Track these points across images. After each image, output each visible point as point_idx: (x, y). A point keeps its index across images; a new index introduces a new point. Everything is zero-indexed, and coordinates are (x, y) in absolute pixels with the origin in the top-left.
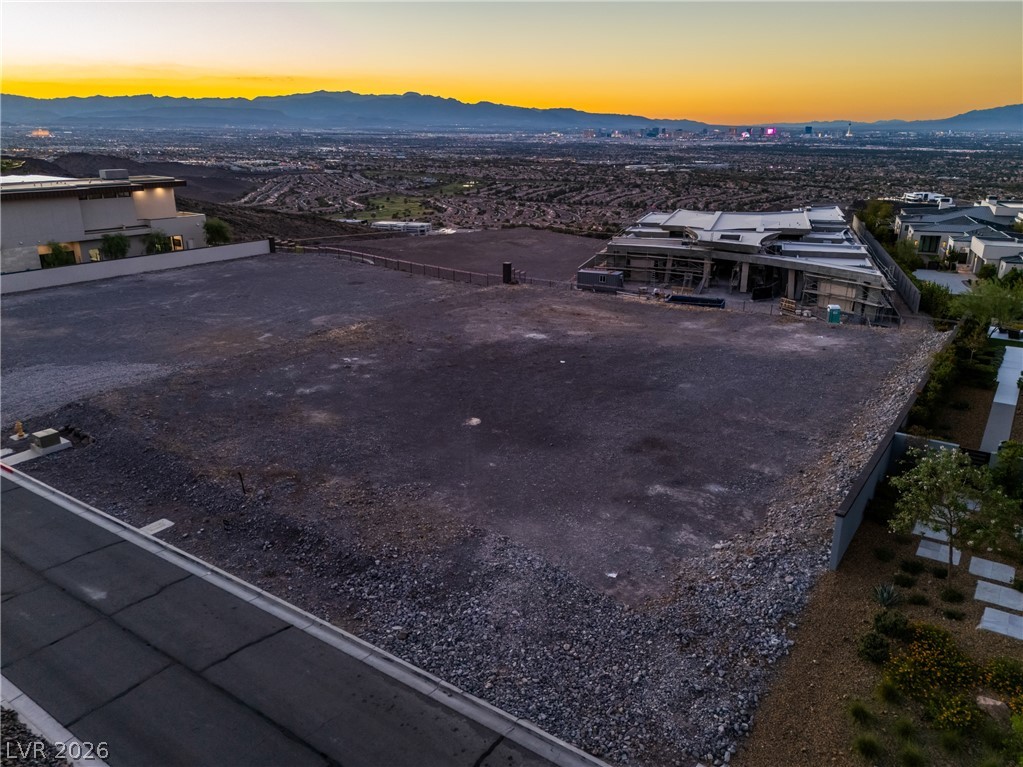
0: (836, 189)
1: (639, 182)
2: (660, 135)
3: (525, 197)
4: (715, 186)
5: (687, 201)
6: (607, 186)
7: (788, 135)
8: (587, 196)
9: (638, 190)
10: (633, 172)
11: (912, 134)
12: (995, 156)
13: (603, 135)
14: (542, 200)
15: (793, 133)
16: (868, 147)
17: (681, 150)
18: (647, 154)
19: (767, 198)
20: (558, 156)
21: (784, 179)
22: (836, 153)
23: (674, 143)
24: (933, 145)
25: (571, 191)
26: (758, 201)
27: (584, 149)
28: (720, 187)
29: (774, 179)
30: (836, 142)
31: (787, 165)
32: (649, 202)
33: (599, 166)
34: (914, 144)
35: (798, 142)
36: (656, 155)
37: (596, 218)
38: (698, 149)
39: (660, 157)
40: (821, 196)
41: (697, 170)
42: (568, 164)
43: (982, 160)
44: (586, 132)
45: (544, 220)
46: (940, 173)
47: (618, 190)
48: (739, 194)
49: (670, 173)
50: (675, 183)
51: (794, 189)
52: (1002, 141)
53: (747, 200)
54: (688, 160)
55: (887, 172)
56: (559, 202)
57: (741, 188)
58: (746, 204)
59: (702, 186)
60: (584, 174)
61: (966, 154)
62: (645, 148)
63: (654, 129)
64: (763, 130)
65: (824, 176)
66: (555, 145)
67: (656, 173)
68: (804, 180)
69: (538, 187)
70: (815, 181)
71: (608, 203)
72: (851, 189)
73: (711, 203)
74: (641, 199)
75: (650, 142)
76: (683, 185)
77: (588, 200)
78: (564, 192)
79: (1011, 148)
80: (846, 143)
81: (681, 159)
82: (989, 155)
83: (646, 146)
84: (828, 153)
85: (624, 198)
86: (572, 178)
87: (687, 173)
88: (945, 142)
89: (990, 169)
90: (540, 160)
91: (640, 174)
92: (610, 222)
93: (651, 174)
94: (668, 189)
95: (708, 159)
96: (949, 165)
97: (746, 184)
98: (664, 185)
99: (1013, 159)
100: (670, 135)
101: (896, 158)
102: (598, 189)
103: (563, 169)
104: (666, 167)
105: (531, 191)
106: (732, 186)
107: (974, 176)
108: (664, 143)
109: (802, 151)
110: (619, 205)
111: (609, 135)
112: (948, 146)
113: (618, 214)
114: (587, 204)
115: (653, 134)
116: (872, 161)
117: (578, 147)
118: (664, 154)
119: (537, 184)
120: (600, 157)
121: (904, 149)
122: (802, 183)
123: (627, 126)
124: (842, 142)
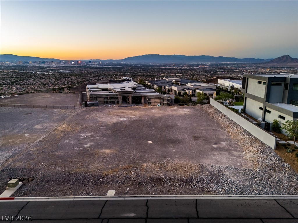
0: (102, 77)
1: (44, 77)
2: (46, 63)
3: (2, 84)
4: (68, 77)
5: (61, 82)
6: (33, 79)
7: (85, 63)
8: (26, 82)
9: (44, 80)
10: (41, 74)
11: (116, 63)
12: (136, 68)
13: (26, 63)
14: (9, 84)
15: (86, 62)
16: (106, 66)
17: (54, 67)
18: (43, 69)
19: (85, 80)
20: (11, 69)
21: (88, 75)
22: (99, 68)
23: (51, 65)
24: (122, 66)
25: (20, 81)
26: (83, 81)
27: (21, 67)
28: (70, 78)
29: (85, 75)
30: (98, 65)
31: (87, 71)
32: (49, 83)
33: (28, 73)
34: (117, 66)
35: (88, 65)
36: (46, 69)
37: (32, 89)
38: (59, 67)
39: (48, 70)
40: (99, 79)
41: (61, 73)
42: (16, 72)
43: (133, 69)
44: (19, 62)
45: (12, 91)
46: (125, 73)
47: (37, 80)
48: (76, 80)
49: (53, 74)
50: (56, 77)
51: (91, 77)
52: (136, 65)
53: (79, 81)
54: (57, 70)
55: (113, 73)
56: (16, 84)
57: (76, 78)
58: (79, 82)
59: (64, 78)
60: (23, 75)
61: (129, 68)
62: (42, 67)
63: (44, 61)
64: (77, 62)
65: (98, 74)
66: (8, 66)
67: (49, 74)
68: (93, 75)
69: (6, 80)
70: (96, 75)
71: (35, 84)
72: (106, 77)
73: (69, 82)
74: (46, 82)
75: (43, 65)
76: (59, 78)
77: (27, 83)
78: (18, 81)
79: (138, 66)
80: (101, 65)
81: (55, 70)
82: (134, 68)
83: (42, 66)
84: (97, 68)
85: (40, 82)
86: (19, 77)
87: (58, 74)
88: (123, 65)
89: (135, 71)
90: (4, 71)
91: (43, 75)
92: (38, 90)
93: (47, 75)
94: (54, 79)
95: (64, 70)
96: (126, 70)
97: (77, 77)
98: (52, 78)
99: (139, 69)
100: (49, 63)
101: (114, 69)
102: (30, 80)
103: (14, 74)
104: (51, 73)
105: (4, 81)
106: (74, 77)
107: (133, 73)
108: (48, 65)
109: (90, 67)
110: (39, 84)
111: (28, 63)
112: (125, 66)
113: (40, 87)
114: (27, 85)
115: (44, 62)
116: (108, 70)
117: (17, 67)
118: (49, 68)
119: (6, 79)
120: (27, 70)
121: (115, 67)
122: (93, 76)
123: (34, 60)
124: (100, 65)
